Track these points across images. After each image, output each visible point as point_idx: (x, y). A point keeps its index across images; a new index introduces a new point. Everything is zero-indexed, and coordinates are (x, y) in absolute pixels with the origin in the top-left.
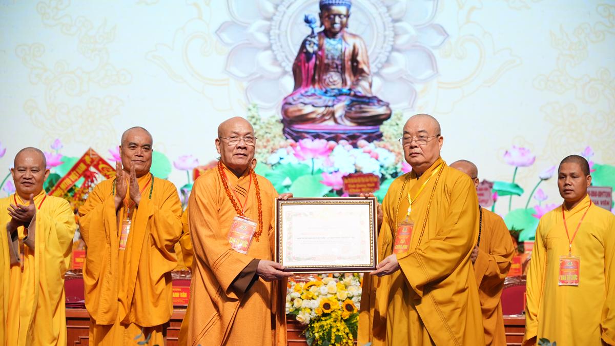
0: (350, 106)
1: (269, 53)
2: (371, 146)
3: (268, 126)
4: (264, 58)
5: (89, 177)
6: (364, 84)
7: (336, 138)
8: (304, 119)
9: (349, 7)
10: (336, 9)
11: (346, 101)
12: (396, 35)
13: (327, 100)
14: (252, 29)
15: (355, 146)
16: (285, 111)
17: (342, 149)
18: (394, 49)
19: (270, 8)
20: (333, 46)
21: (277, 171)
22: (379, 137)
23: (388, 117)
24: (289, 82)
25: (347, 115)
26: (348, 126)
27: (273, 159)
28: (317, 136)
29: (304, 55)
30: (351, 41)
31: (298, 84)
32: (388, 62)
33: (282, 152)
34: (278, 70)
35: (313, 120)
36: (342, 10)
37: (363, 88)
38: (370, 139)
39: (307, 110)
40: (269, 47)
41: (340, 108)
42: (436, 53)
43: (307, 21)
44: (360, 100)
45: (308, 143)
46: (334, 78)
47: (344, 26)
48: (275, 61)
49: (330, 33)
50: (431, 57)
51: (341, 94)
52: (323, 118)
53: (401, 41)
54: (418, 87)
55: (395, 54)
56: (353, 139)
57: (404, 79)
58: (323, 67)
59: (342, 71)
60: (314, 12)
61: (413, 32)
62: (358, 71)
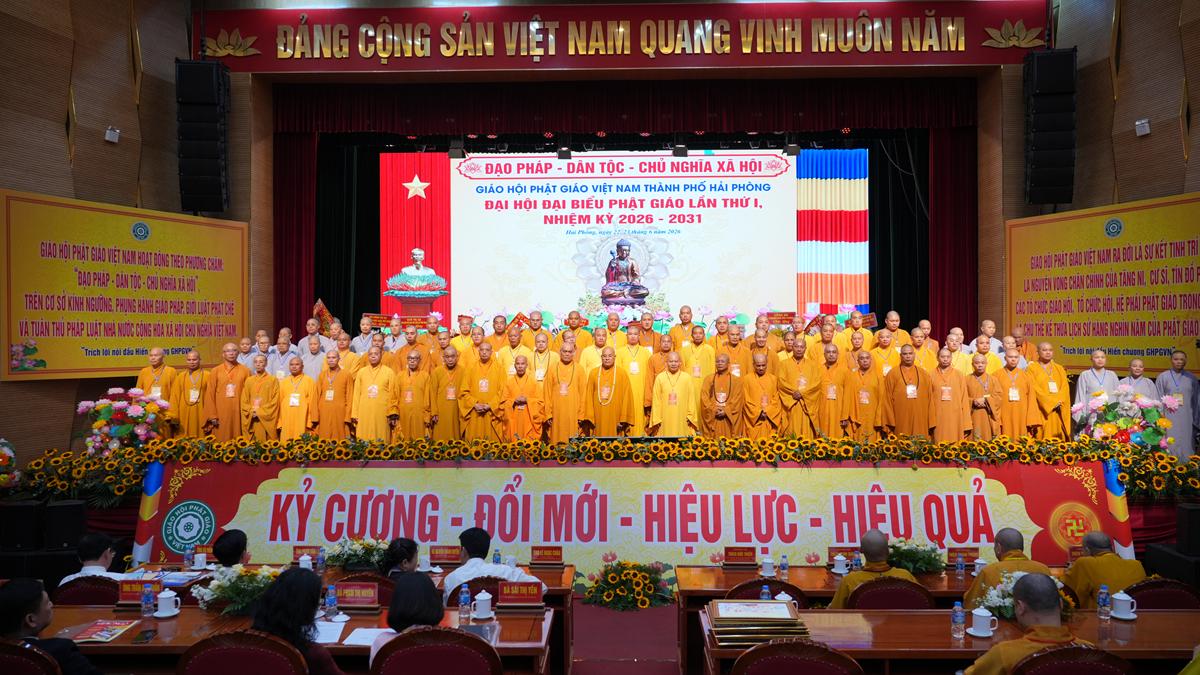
0: (631, 290)
1: (595, 268)
2: (640, 308)
3: (595, 299)
4: (593, 270)
5: (520, 325)
6: (637, 280)
7: (625, 304)
8: (611, 296)
9: (630, 246)
10: (624, 247)
11: (629, 288)
12: (650, 259)
13: (621, 287)
14: (587, 257)
15: (633, 307)
16: (602, 293)
17: (628, 309)
18: (650, 265)
19: (596, 248)
20: (623, 264)
21: (600, 319)
22: (644, 303)
23: (647, 294)
24: (604, 280)
25: (629, 294)
26: (630, 298)
27: (598, 314)
28: (617, 303)
29: (610, 268)
30: (631, 261)
31: (608, 281)
32: (647, 270)
33: (602, 311)
34: (599, 275)
35: (615, 297)
36: (627, 248)
37: (636, 282)
38: (639, 305)
39: (613, 292)
40: (595, 265)
41: (626, 291)
42: (668, 266)
43: (612, 253)
44: (635, 287)
45: (613, 306)
46: (624, 277)
47: (628, 255)
48: (598, 271)
49: (621, 258)
50: (666, 268)
51: (627, 285)
52: (619, 295)
53: (653, 260)
54: (661, 281)
55: (651, 267)
56: (632, 304)
57: (654, 278)
58: (619, 273)
59: (627, 276)
60: (615, 249)
61: (658, 257)
62: (634, 275)
